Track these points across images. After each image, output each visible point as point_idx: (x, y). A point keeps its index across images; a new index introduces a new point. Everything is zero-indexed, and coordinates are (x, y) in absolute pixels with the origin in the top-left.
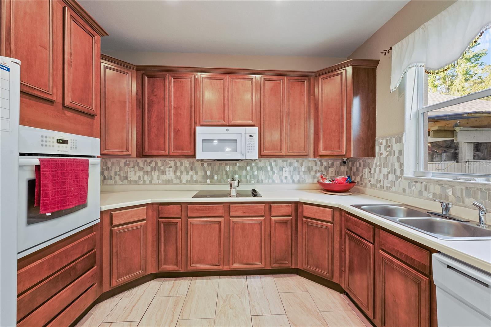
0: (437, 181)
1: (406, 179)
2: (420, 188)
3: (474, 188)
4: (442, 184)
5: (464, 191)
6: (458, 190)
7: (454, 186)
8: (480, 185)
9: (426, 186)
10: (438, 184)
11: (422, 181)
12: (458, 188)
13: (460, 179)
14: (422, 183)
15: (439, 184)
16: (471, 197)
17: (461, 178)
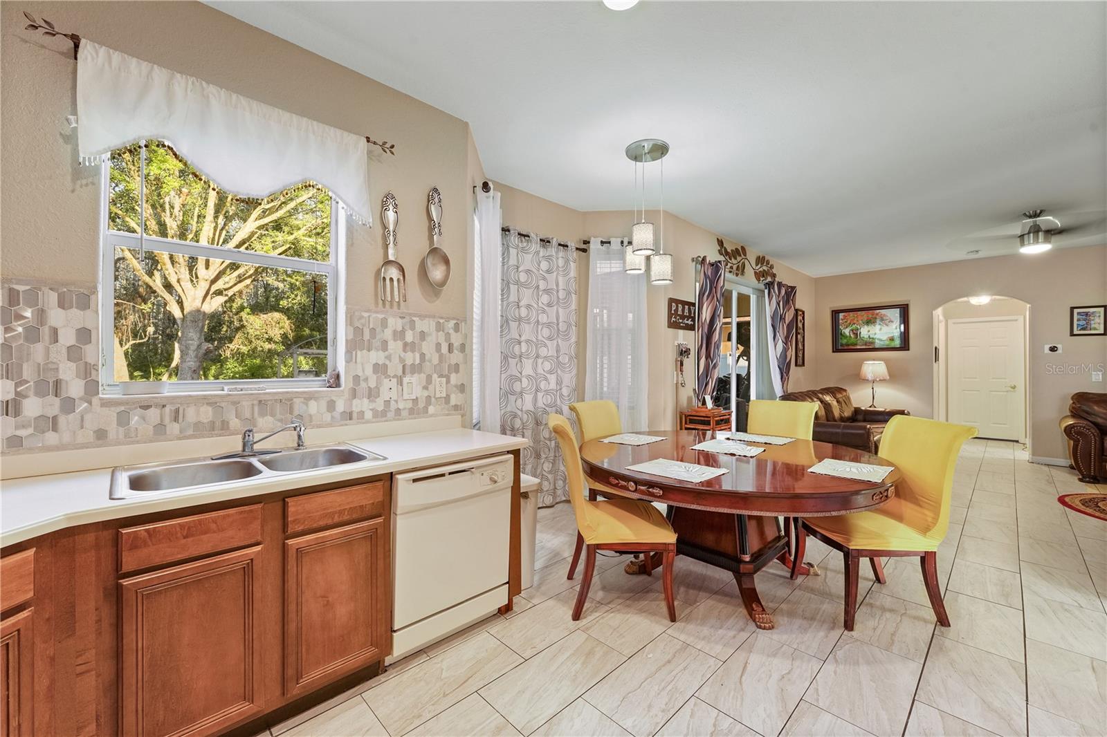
0: (205, 397)
1: (106, 404)
2: (159, 419)
3: (272, 400)
4: (216, 403)
5: (256, 409)
6: (246, 407)
7: (239, 403)
8: (280, 395)
9: (177, 411)
10: (207, 404)
11: (164, 404)
12: (246, 404)
13: (242, 390)
14: (164, 406)
15: (210, 403)
16: (267, 415)
17: (244, 388)
